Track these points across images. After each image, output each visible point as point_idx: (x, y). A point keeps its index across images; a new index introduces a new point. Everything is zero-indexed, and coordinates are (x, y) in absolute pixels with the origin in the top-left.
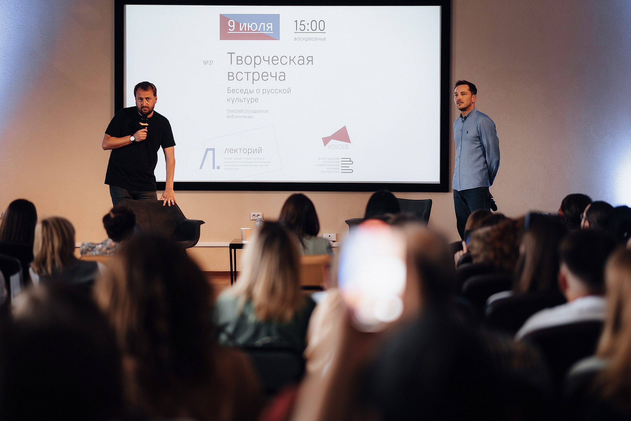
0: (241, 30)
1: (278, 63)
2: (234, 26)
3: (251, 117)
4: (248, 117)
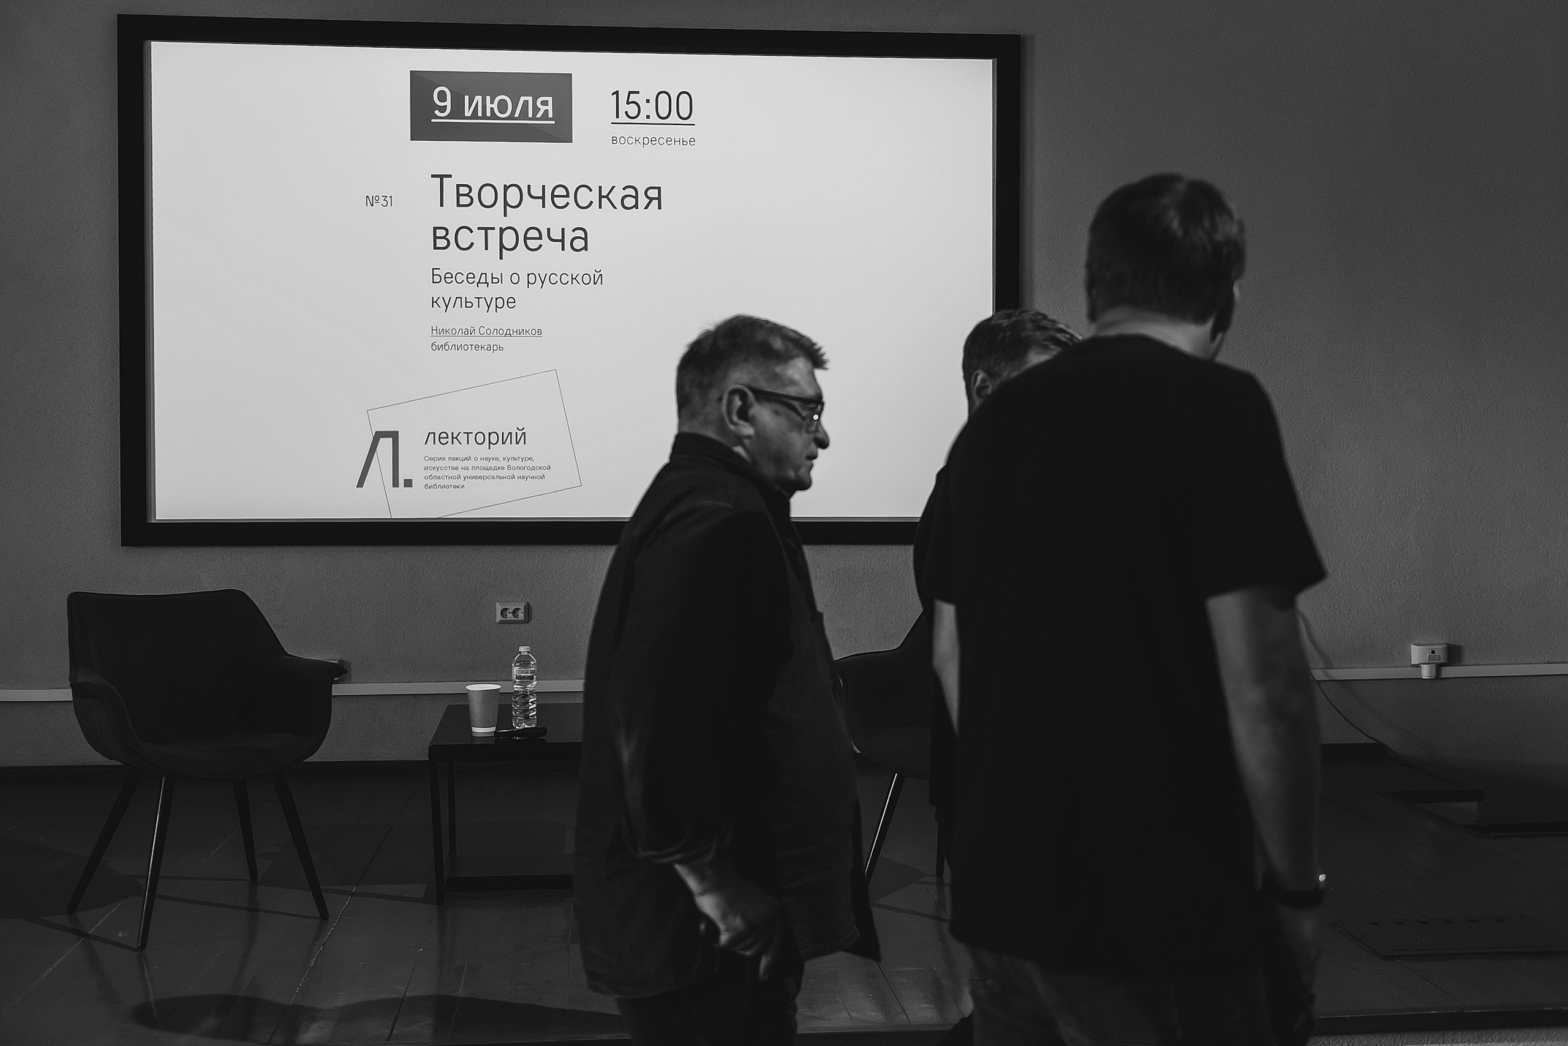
0: (468, 113)
1: (568, 204)
2: (448, 103)
3: (495, 348)
4: (489, 348)
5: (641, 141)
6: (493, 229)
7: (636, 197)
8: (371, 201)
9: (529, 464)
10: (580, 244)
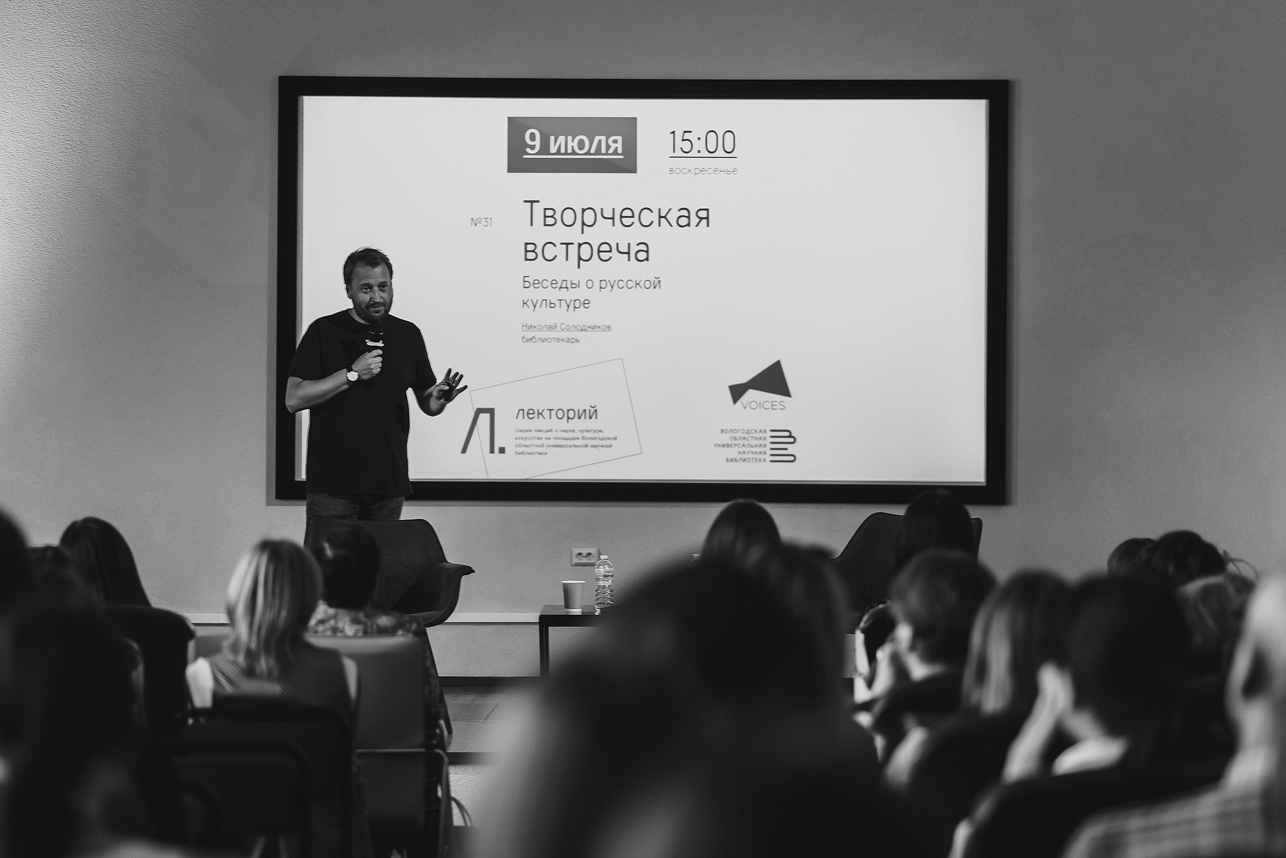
0: (553, 150)
1: (633, 223)
2: (537, 143)
3: (573, 341)
4: (568, 341)
5: (693, 171)
6: (572, 244)
7: (688, 217)
8: (475, 222)
9: (600, 435)
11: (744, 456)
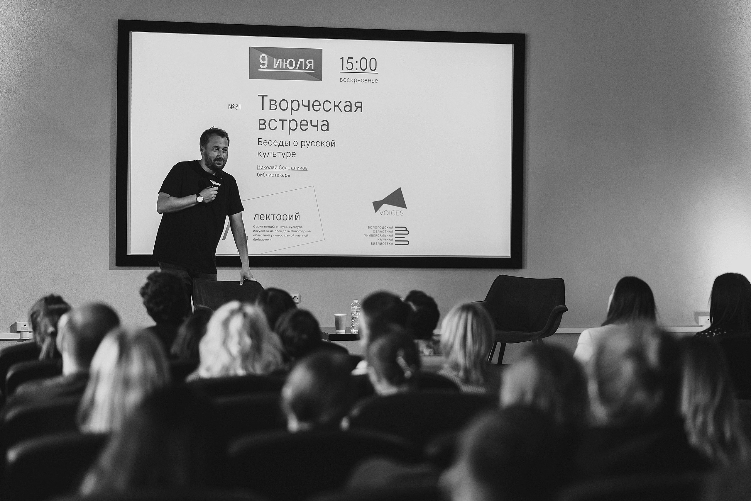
0: (275, 67)
1: (320, 109)
2: (266, 62)
3: (286, 175)
4: (283, 175)
5: (353, 80)
6: (286, 120)
7: (351, 106)
8: (231, 107)
9: (301, 229)
10: (325, 128)
11: (381, 242)
